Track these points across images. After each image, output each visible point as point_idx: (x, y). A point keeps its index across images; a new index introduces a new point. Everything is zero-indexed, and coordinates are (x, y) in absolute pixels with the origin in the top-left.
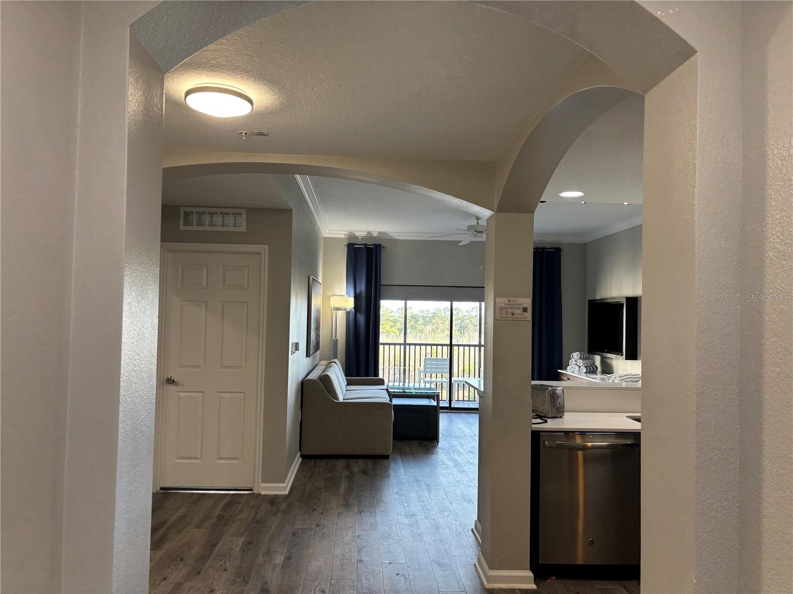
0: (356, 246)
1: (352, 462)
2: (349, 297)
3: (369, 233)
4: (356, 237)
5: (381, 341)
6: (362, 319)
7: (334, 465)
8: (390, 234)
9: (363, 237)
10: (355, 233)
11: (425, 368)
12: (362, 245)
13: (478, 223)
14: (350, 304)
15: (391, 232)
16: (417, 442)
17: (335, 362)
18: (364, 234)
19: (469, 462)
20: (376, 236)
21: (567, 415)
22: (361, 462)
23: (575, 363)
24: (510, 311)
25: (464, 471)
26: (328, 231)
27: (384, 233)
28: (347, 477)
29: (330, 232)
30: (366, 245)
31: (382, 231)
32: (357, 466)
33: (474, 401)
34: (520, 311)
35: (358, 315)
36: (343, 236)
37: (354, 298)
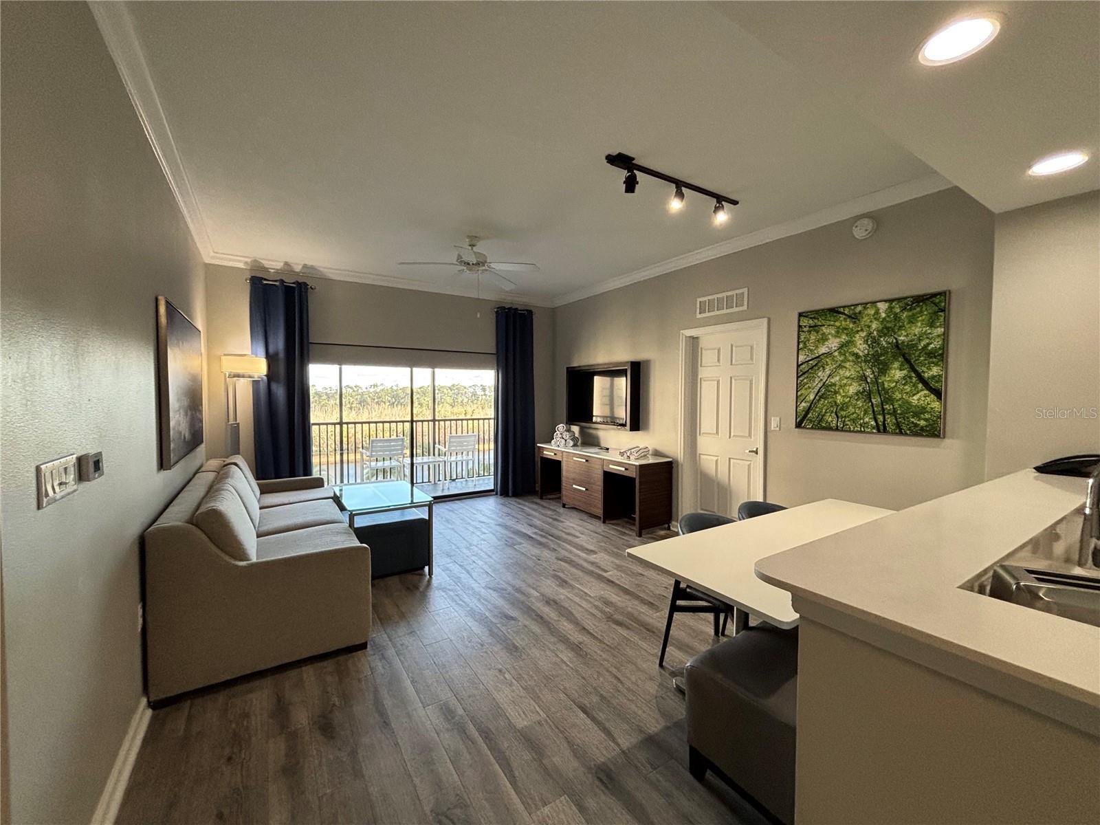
0: (265, 282)
2: (257, 357)
3: (286, 264)
4: (266, 270)
5: (312, 422)
6: (280, 391)
8: (322, 269)
9: (278, 270)
10: (262, 261)
12: (276, 281)
13: (472, 251)
14: (261, 368)
15: (325, 268)
17: (236, 464)
18: (279, 265)
20: (298, 270)
23: (561, 436)
26: (212, 254)
27: (312, 268)
29: (215, 255)
30: (282, 281)
31: (310, 263)
32: (304, 700)
35: (274, 386)
36: (241, 266)
37: (265, 360)
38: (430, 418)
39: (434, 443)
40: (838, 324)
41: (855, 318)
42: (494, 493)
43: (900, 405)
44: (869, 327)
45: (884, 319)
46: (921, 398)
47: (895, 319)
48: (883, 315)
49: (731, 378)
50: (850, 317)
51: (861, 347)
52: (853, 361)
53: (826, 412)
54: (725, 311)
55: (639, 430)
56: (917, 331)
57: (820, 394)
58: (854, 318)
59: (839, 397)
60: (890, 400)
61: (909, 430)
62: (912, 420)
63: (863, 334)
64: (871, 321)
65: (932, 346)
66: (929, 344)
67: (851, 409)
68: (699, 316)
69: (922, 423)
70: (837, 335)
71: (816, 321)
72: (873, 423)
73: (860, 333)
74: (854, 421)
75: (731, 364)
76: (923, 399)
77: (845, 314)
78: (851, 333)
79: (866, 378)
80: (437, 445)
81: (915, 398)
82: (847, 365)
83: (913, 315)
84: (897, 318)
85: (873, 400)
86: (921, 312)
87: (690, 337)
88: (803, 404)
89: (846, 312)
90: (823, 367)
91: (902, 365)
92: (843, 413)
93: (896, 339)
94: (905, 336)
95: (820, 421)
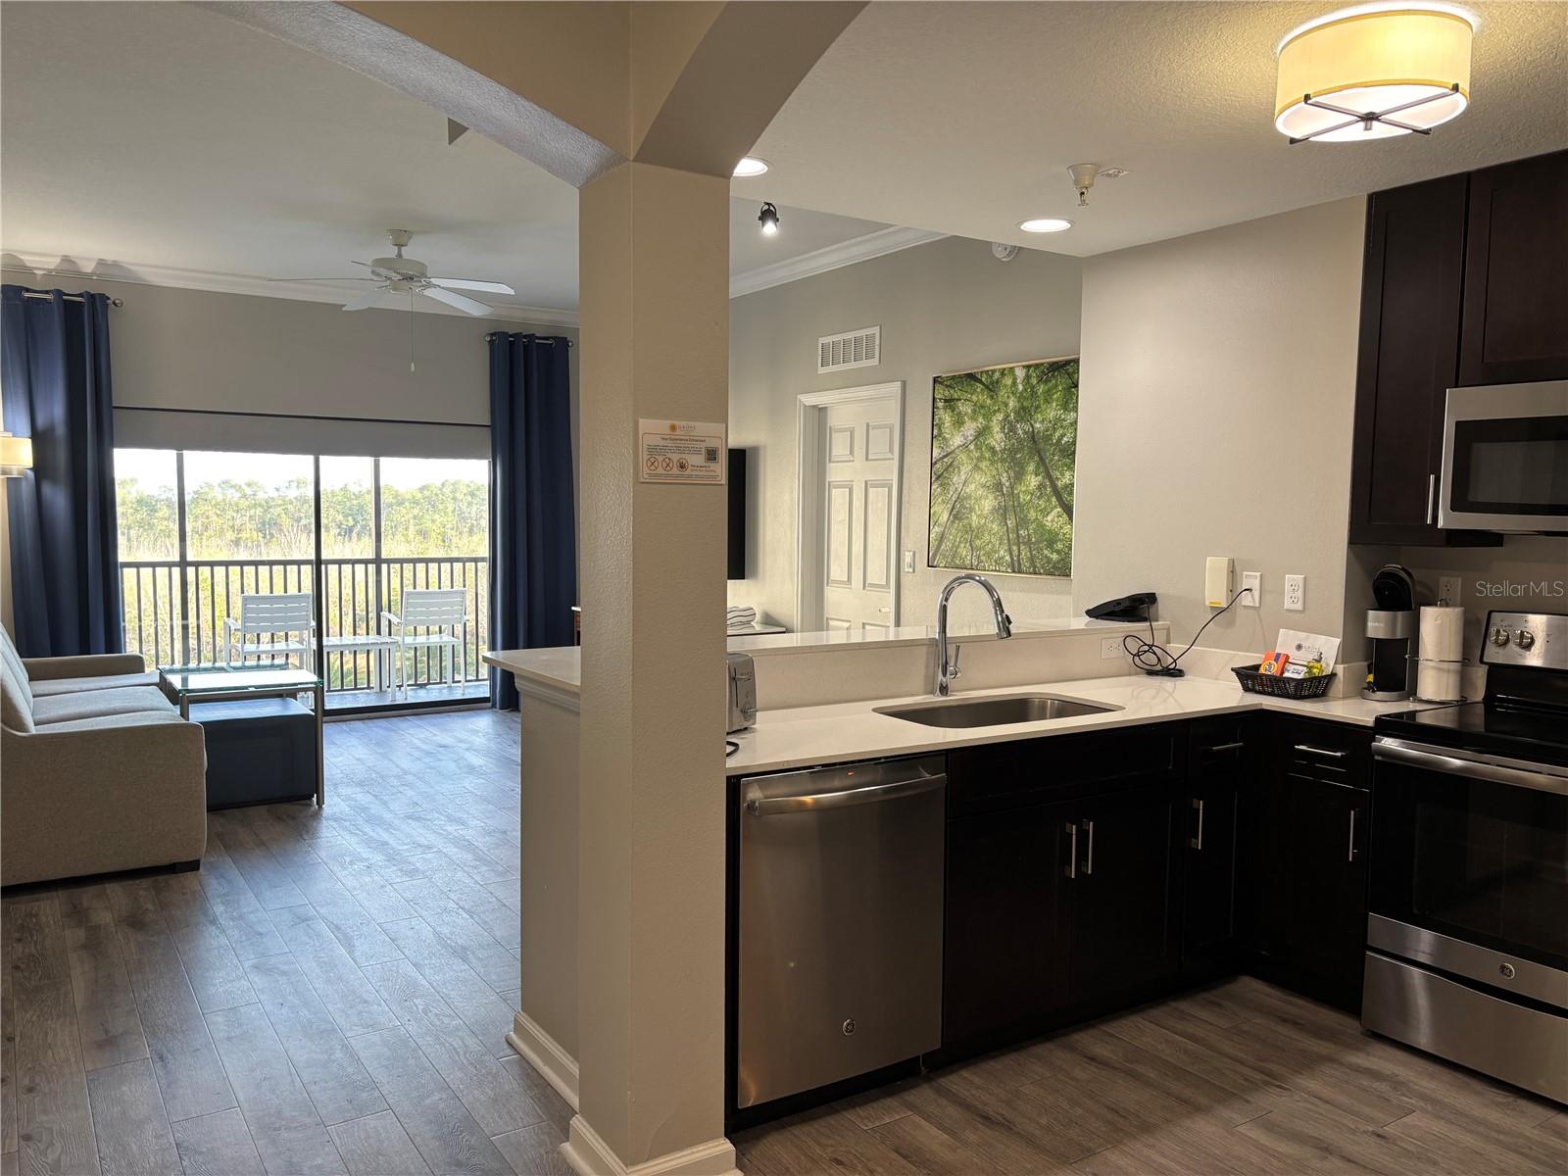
0: (27, 295)
1: (87, 896)
2: (14, 436)
3: (66, 259)
4: (28, 271)
5: (122, 556)
6: (59, 499)
7: (31, 915)
8: (133, 268)
9: (50, 271)
10: (22, 257)
11: (245, 620)
12: (47, 292)
13: (400, 255)
14: (21, 455)
15: (138, 264)
16: (263, 809)
18: (52, 263)
19: (419, 845)
20: (89, 270)
21: (763, 721)
22: (115, 891)
24: (675, 457)
25: (417, 870)
27: (115, 265)
28: (84, 947)
30: (59, 293)
31: (109, 257)
32: (108, 906)
33: (369, 688)
34: (698, 460)
35: (47, 489)
37: (30, 441)
38: (371, 555)
39: (379, 609)
40: (974, 398)
41: (992, 388)
42: (490, 704)
43: (1034, 529)
44: (1006, 405)
45: (1021, 393)
46: (1053, 519)
47: (1032, 395)
48: (1021, 387)
49: (866, 482)
50: (987, 387)
51: (997, 439)
52: (989, 460)
53: (960, 542)
54: (852, 365)
55: (743, 578)
56: (1052, 415)
57: (954, 512)
58: (991, 390)
59: (974, 518)
60: (1023, 522)
61: (1043, 568)
62: (1046, 552)
63: (1000, 416)
64: (1008, 397)
65: (1065, 439)
66: (1063, 436)
67: (987, 537)
68: (822, 370)
69: (1055, 557)
70: (973, 419)
71: (952, 391)
72: (1008, 558)
73: (998, 414)
74: (988, 555)
75: (867, 459)
76: (1056, 519)
77: (983, 384)
78: (988, 417)
79: (1002, 488)
80: (385, 613)
81: (1049, 518)
82: (983, 465)
83: (1049, 390)
84: (1034, 393)
85: (1009, 522)
86: (1056, 386)
87: (814, 406)
88: (936, 529)
89: (983, 380)
90: (959, 468)
91: (1037, 468)
92: (978, 542)
93: (1032, 426)
94: (1040, 422)
95: (954, 556)
